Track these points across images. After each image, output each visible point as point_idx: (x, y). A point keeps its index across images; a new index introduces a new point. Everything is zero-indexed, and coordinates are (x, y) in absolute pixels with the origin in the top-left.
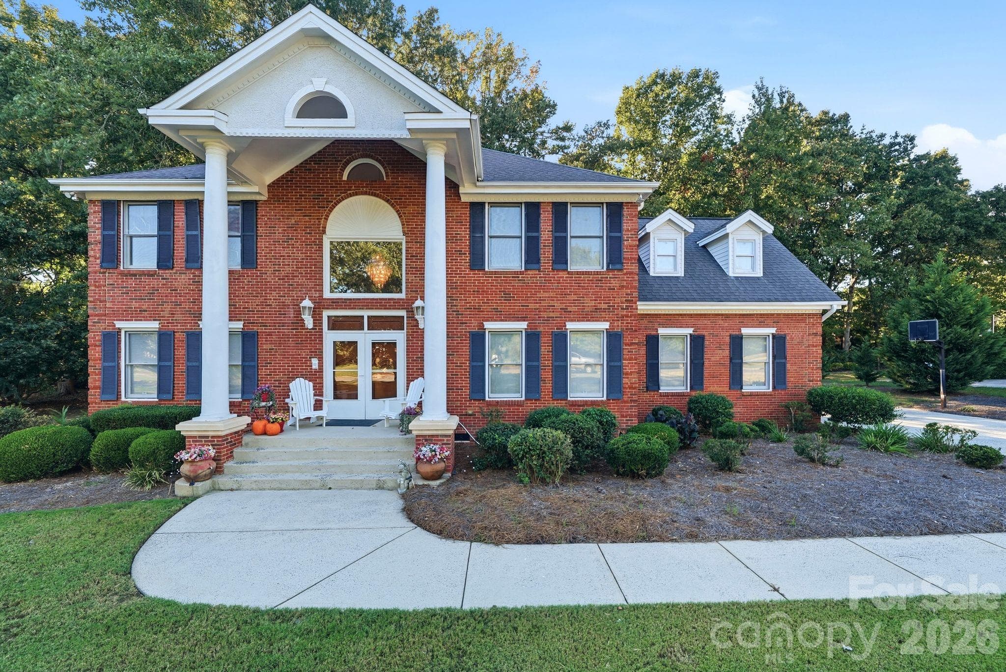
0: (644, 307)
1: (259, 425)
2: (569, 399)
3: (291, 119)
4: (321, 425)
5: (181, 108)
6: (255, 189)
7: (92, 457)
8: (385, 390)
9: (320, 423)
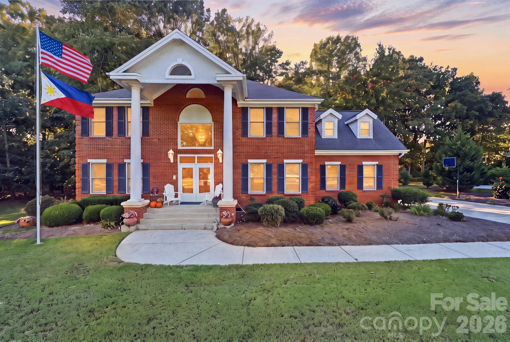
0: (318, 152)
1: (153, 204)
2: (285, 193)
3: (167, 76)
4: (178, 204)
5: (124, 72)
6: (148, 102)
7: (84, 217)
8: (204, 189)
9: (177, 203)
